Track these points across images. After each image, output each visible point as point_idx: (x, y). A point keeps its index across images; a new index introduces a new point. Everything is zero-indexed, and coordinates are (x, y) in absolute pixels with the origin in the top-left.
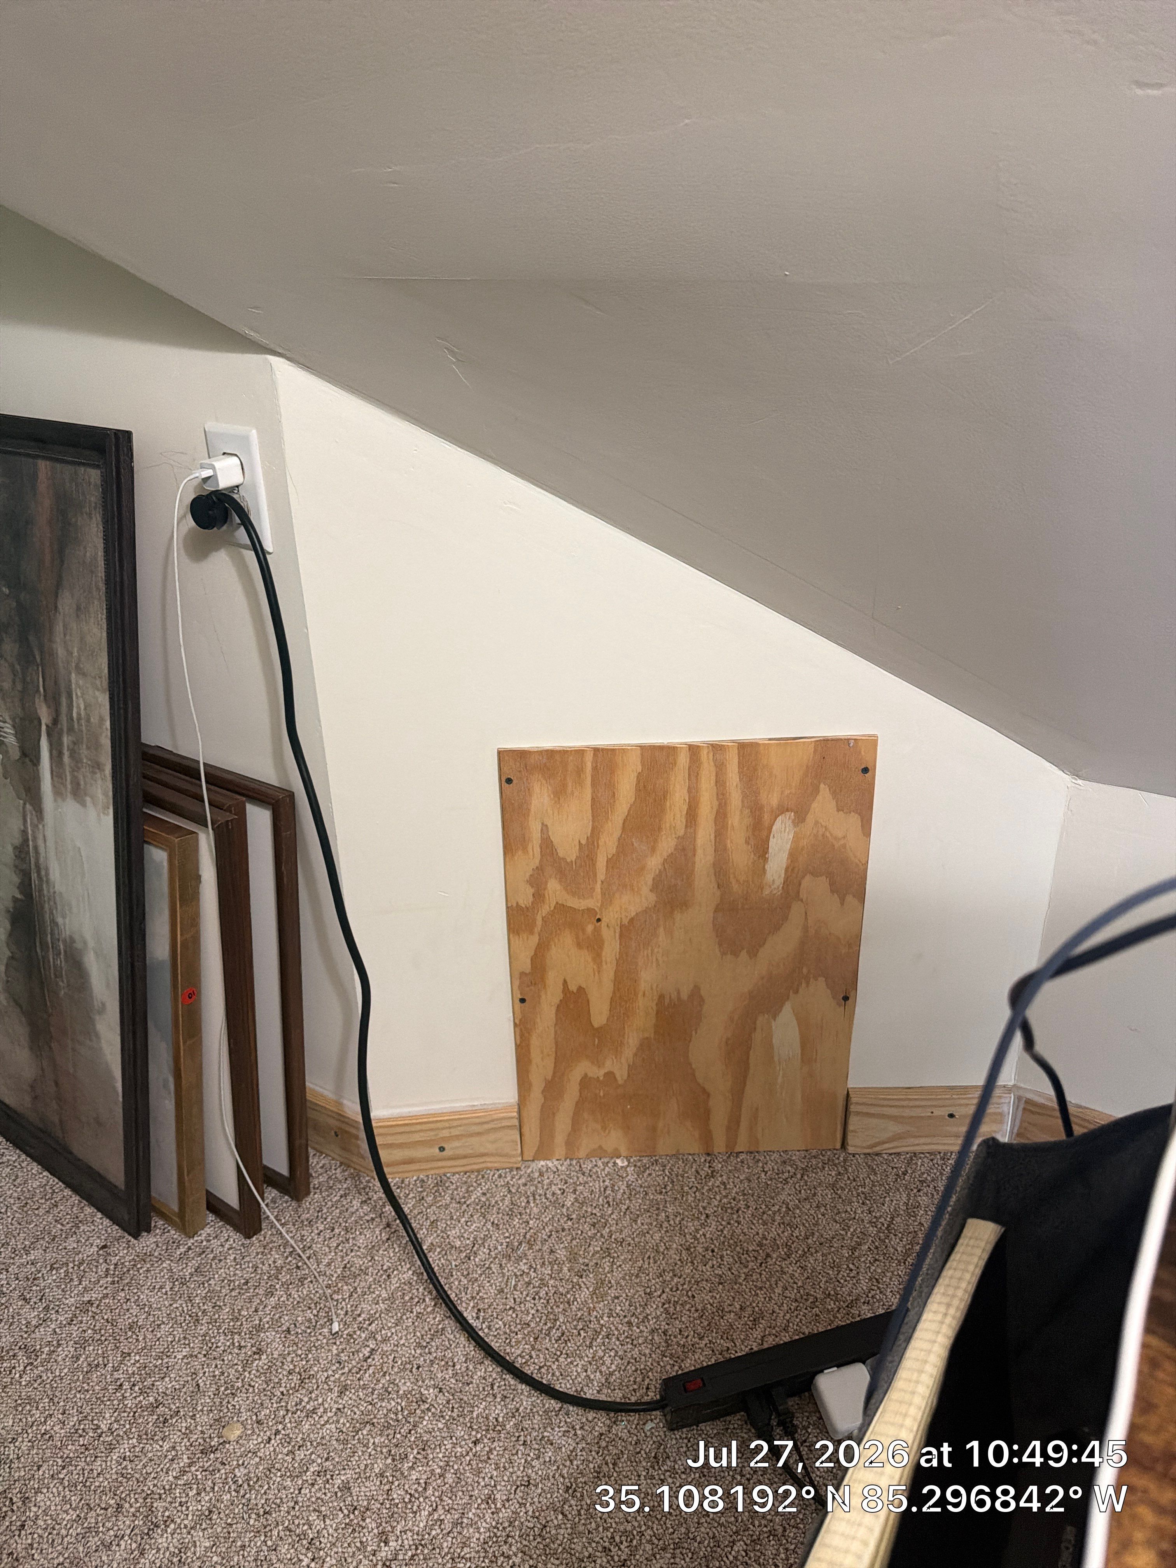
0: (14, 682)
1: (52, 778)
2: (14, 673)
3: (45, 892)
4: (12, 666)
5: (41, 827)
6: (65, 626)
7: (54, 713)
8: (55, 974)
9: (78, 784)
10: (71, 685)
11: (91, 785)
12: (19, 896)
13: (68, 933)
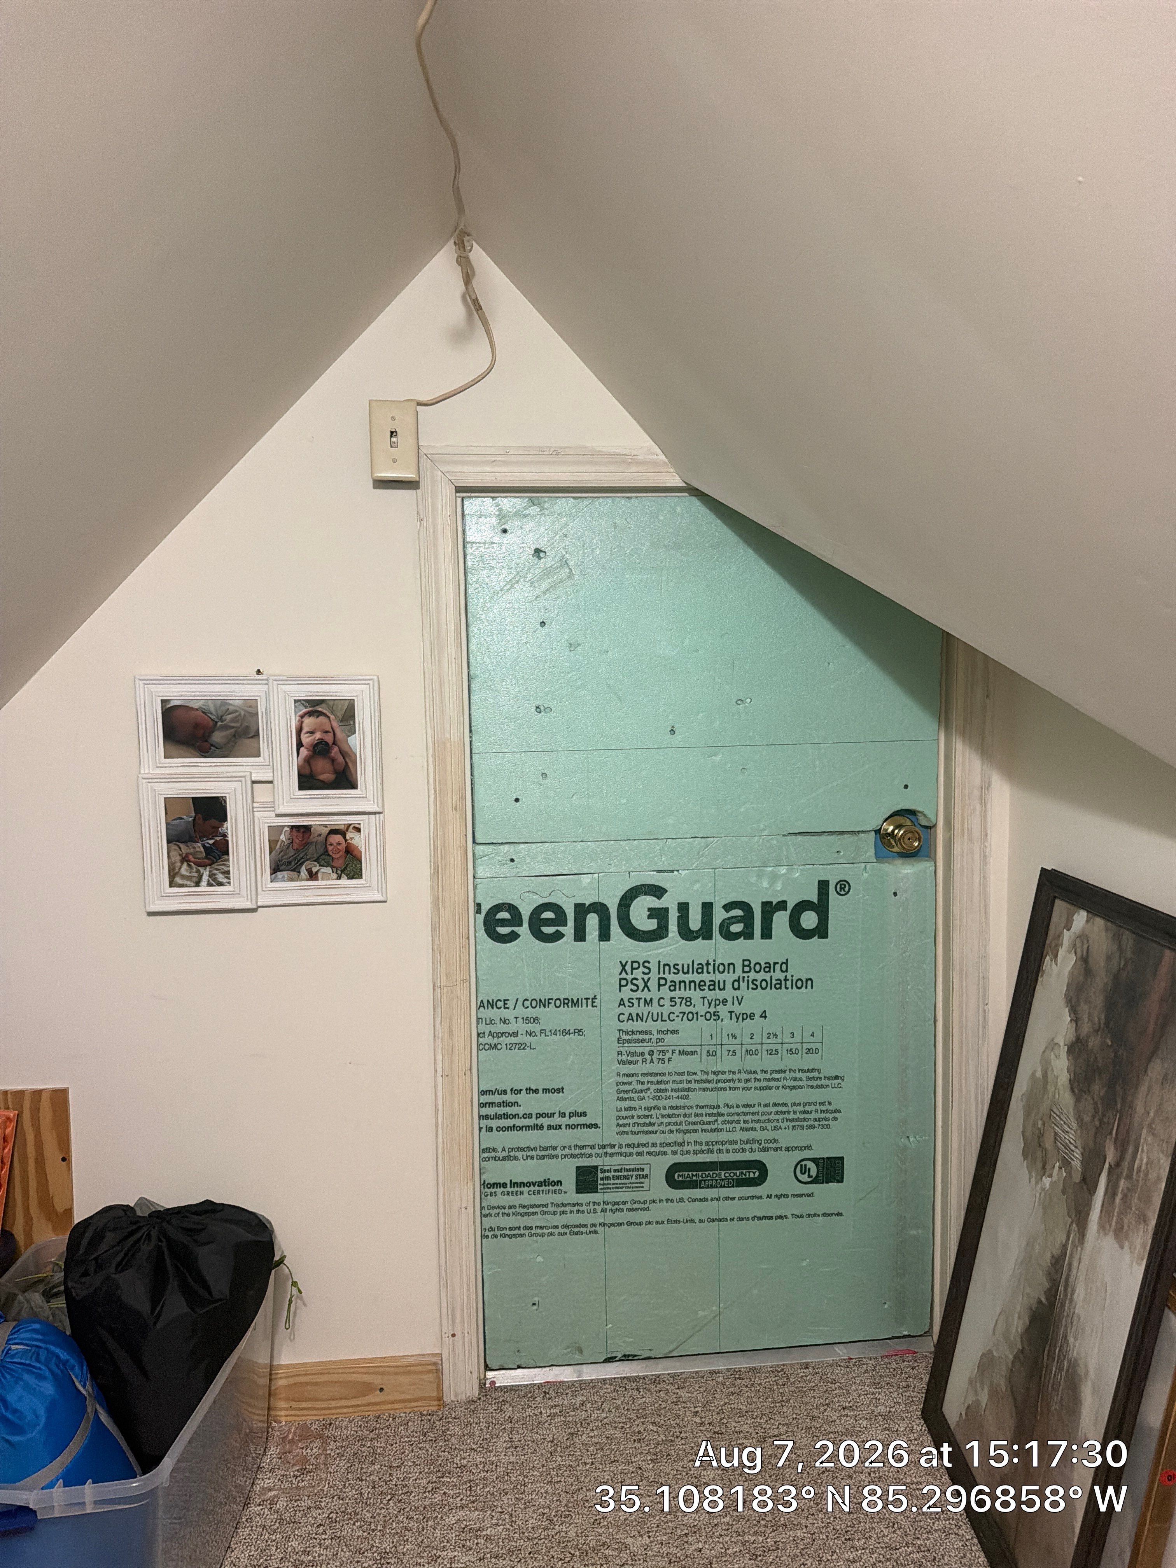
0: (1094, 1117)
1: (1101, 1211)
2: (1096, 1109)
3: (1066, 1308)
4: (1095, 1103)
5: (1079, 1249)
6: (1150, 1088)
7: (1119, 1154)
8: (1052, 1386)
9: (1123, 1226)
10: (1140, 1138)
11: (1133, 1232)
12: (1043, 1300)
13: (1075, 1354)
